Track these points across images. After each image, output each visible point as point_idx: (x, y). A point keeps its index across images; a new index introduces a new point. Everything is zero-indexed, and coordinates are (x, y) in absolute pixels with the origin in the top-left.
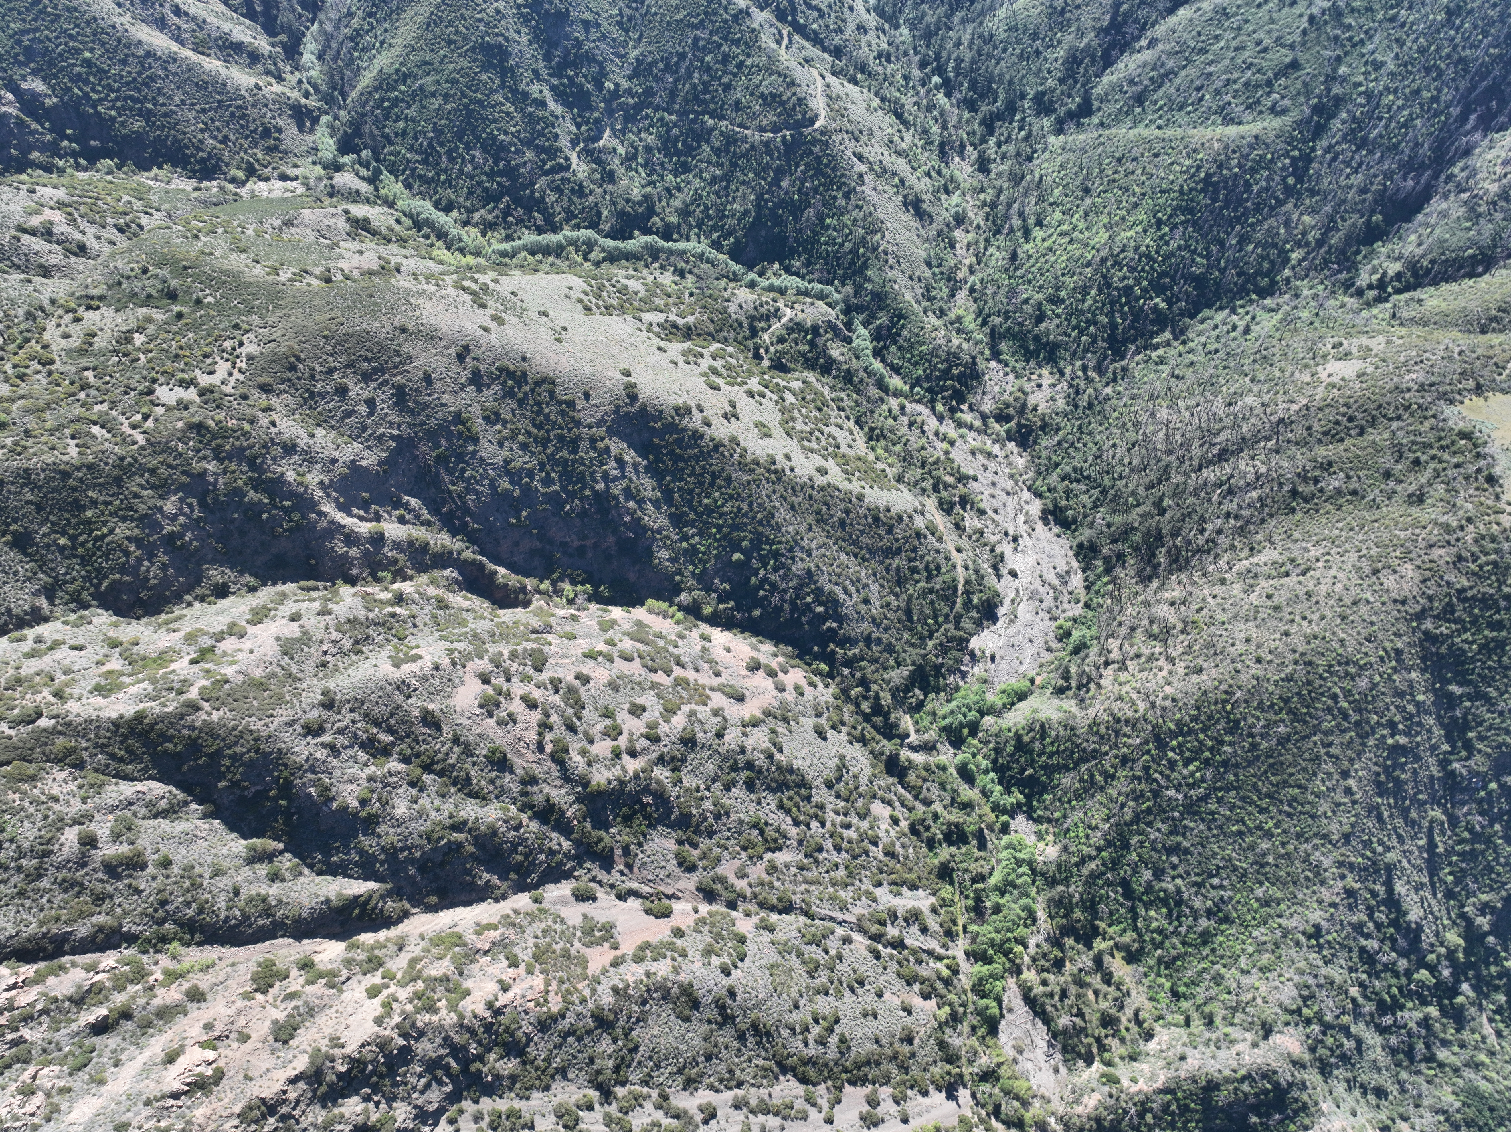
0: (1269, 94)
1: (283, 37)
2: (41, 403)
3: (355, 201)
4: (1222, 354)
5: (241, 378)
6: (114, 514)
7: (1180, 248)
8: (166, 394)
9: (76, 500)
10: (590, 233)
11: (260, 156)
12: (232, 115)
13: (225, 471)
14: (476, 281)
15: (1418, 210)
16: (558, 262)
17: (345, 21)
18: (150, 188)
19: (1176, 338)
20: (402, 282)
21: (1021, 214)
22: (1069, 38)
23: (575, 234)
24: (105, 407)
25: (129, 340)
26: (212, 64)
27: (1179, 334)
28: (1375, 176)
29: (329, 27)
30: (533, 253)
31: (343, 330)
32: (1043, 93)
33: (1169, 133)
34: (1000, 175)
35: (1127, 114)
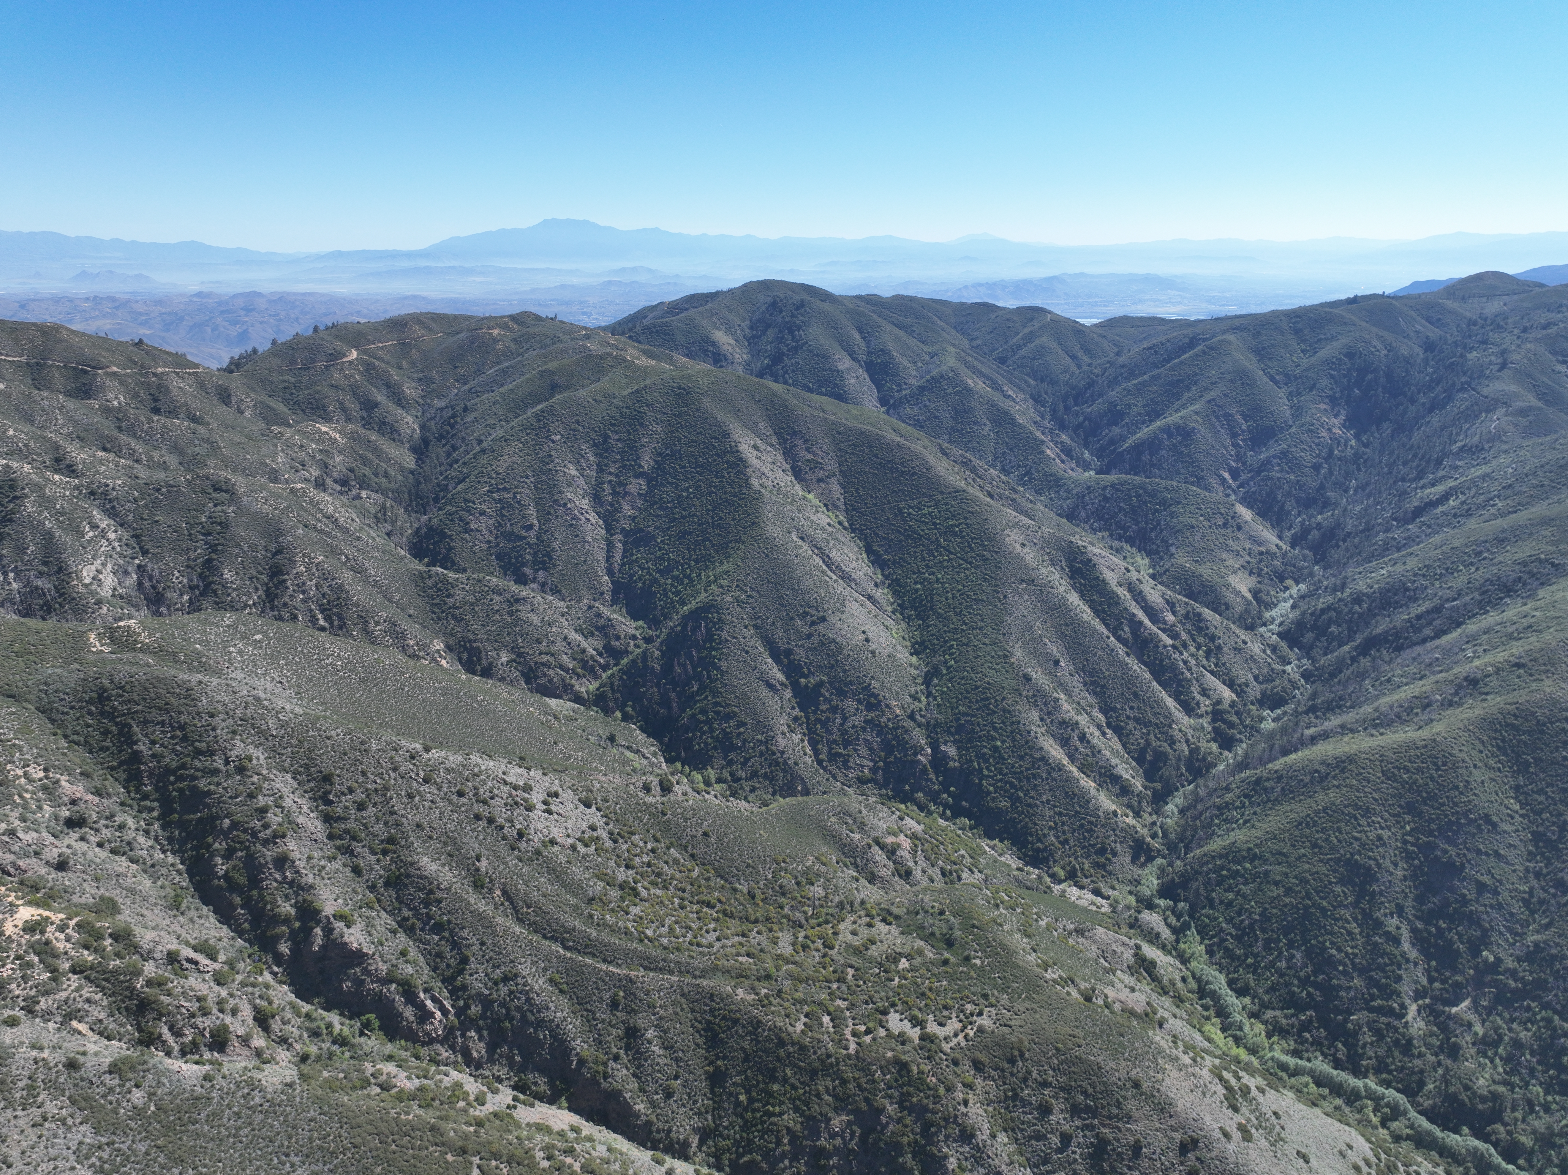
1: (1158, 786)
2: (804, 975)
3: (1150, 942)
5: (963, 1044)
6: (792, 1100)
8: (896, 1022)
9: (774, 1069)
10: (1401, 1098)
11: (1086, 866)
12: (1082, 826)
13: (899, 1121)
14: (1239, 1079)
16: (1347, 1110)
17: (1220, 793)
18: (985, 853)
20: (1159, 1038)
23: (1380, 1090)
24: (843, 1004)
25: (896, 961)
26: (1088, 784)
29: (1202, 792)
30: (1318, 1084)
31: (1077, 1052)
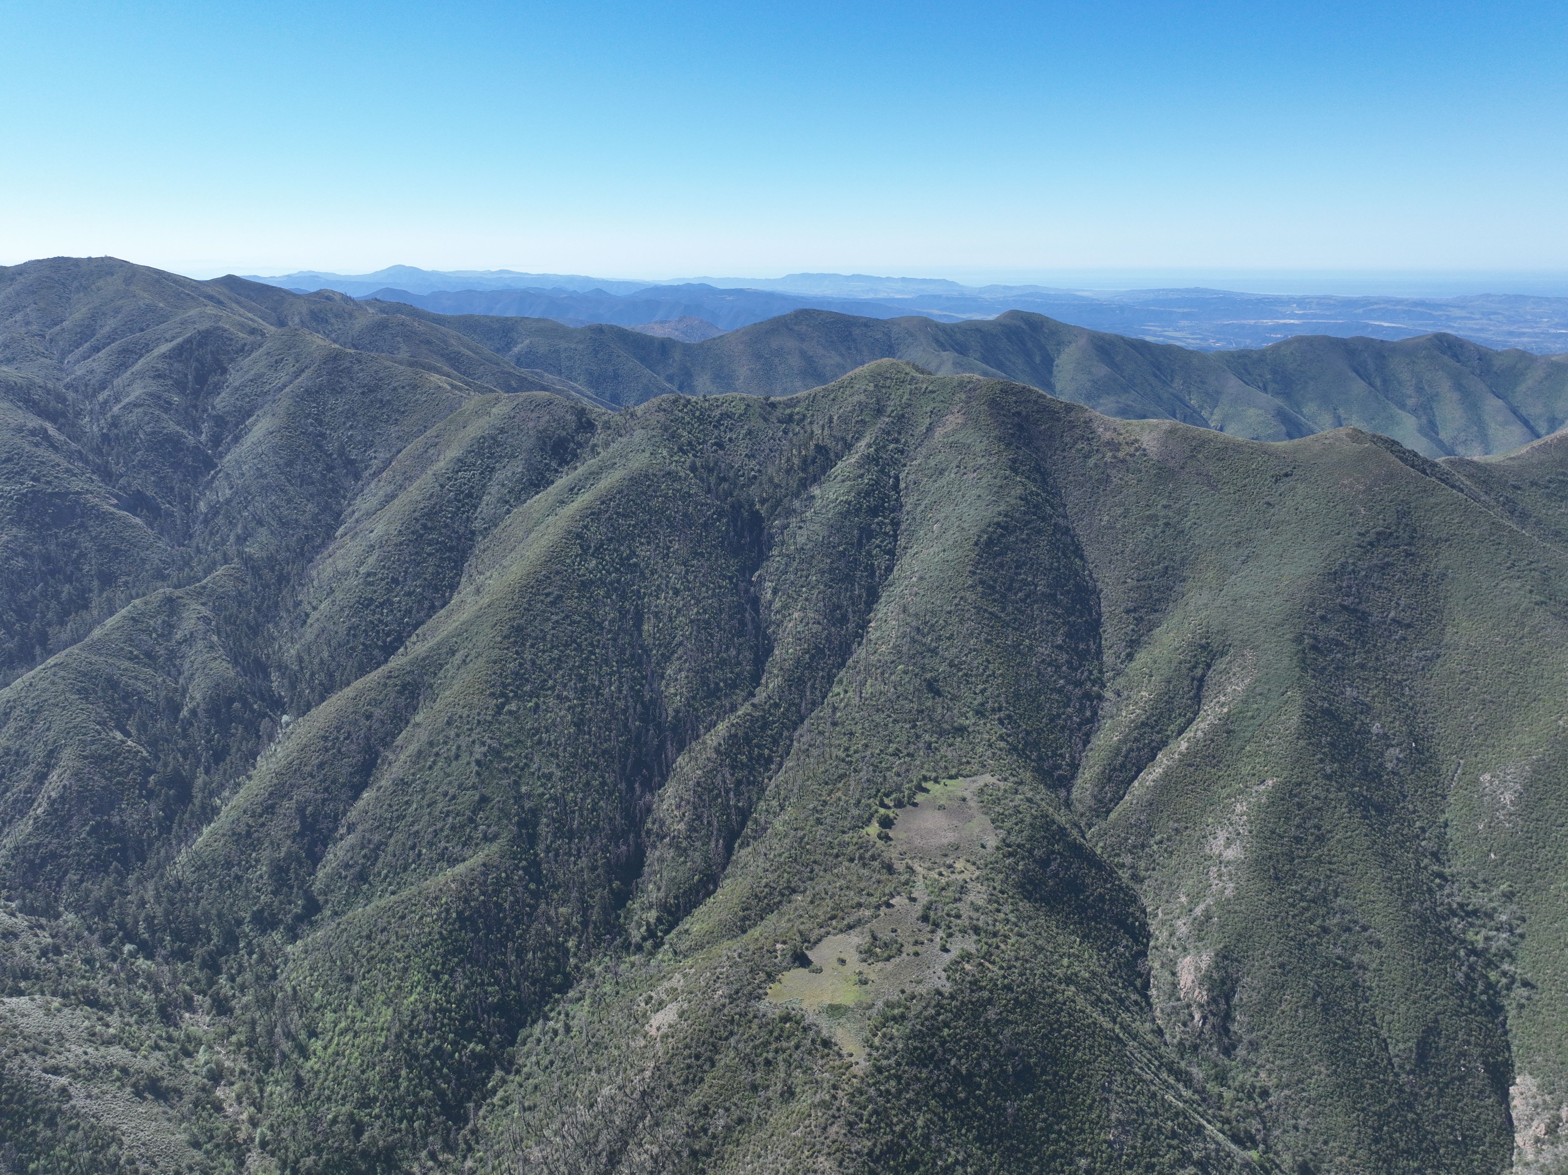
0: (476, 828)
4: (558, 1063)
7: (467, 987)
15: (642, 864)
19: (508, 1072)
21: (288, 1035)
22: (266, 854)
27: (509, 1066)
28: (596, 854)
32: (261, 911)
33: (405, 893)
34: (246, 1008)
35: (356, 894)
